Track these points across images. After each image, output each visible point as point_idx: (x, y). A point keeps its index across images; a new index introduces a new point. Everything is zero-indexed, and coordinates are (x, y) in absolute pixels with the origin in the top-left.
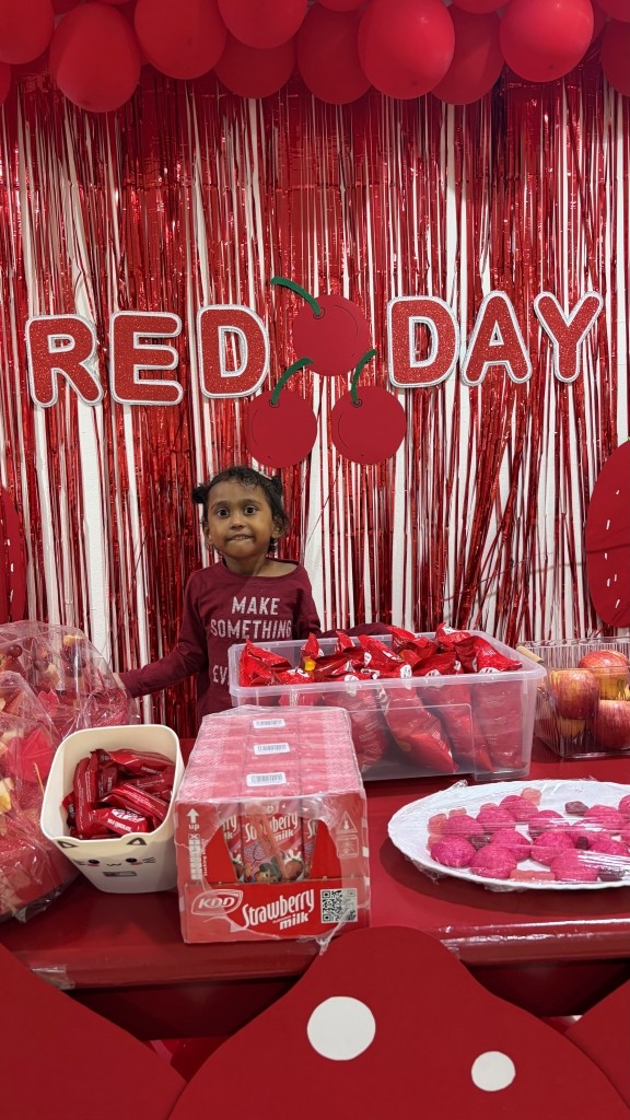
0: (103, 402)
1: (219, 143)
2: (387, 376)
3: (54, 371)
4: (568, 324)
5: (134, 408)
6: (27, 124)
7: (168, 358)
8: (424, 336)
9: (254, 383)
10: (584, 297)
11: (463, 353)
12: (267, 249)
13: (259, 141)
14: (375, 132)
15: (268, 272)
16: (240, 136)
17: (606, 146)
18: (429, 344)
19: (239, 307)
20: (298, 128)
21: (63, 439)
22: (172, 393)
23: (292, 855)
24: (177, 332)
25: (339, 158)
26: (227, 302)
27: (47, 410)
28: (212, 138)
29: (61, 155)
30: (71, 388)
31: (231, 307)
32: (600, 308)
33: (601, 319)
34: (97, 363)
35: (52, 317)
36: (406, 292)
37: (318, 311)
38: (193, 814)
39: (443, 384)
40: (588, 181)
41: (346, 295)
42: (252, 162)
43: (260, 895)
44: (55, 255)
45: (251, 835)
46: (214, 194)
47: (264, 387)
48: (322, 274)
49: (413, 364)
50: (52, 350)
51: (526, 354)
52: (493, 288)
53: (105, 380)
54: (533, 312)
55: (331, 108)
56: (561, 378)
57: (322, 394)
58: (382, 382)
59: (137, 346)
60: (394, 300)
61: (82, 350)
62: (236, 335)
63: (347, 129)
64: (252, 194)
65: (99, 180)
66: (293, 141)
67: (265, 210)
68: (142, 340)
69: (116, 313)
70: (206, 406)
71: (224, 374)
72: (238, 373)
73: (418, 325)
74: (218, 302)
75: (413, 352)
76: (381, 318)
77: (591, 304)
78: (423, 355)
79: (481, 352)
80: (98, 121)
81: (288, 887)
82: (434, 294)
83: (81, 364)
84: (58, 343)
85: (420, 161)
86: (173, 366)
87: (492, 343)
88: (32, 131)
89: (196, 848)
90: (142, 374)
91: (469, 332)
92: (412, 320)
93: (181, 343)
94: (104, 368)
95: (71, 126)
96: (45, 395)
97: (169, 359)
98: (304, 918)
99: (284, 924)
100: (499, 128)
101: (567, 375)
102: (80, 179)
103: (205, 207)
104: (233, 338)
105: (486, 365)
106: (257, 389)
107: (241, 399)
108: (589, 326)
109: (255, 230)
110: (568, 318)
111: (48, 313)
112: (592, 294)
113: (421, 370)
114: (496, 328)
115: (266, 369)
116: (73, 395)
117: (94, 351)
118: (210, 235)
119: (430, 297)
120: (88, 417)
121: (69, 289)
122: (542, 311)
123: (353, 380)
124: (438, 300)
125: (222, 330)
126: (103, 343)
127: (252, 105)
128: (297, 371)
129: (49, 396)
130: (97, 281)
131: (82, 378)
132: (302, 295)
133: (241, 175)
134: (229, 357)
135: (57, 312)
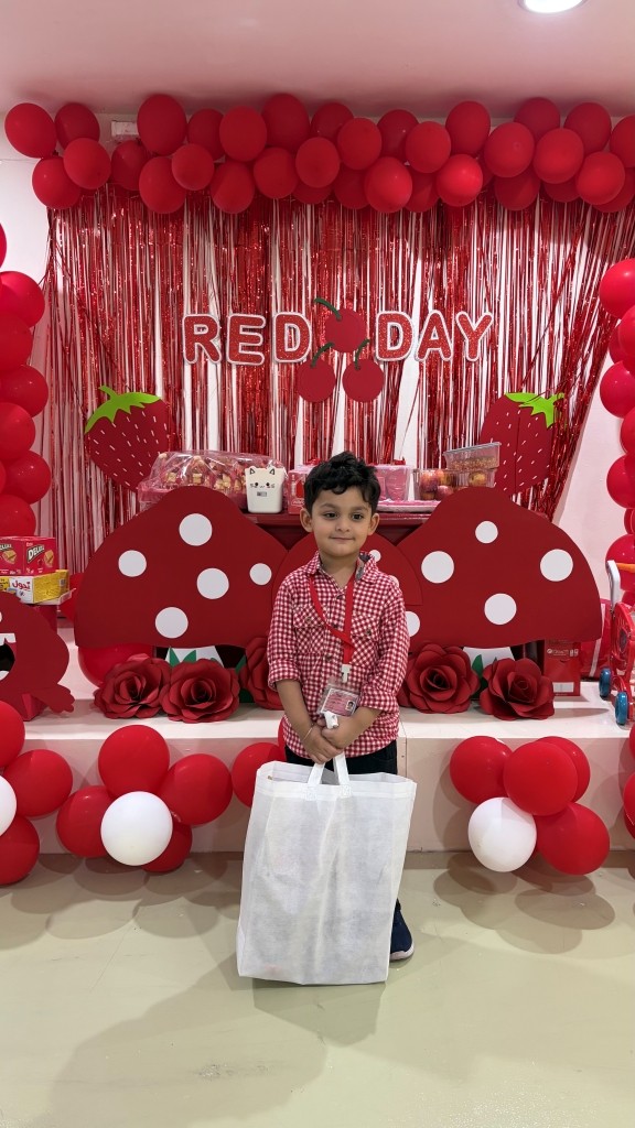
0: (222, 362)
1: (290, 227)
2: (375, 354)
3: (197, 345)
4: (474, 329)
5: (238, 367)
6: (190, 213)
7: (257, 339)
8: (396, 332)
9: (303, 355)
10: (484, 314)
11: (416, 344)
12: (313, 283)
13: (311, 224)
14: (374, 224)
15: (313, 295)
16: (302, 223)
18: (398, 337)
19: (297, 314)
20: (333, 219)
21: (199, 380)
22: (258, 359)
24: (263, 326)
25: (353, 235)
26: (290, 311)
27: (192, 365)
28: (286, 220)
29: (206, 230)
30: (205, 354)
31: (292, 313)
32: (492, 322)
33: (493, 327)
34: (219, 342)
35: (197, 315)
36: (386, 309)
37: (339, 317)
39: (403, 360)
40: (488, 253)
41: (355, 309)
42: (307, 235)
44: (199, 282)
46: (287, 252)
47: (308, 357)
48: (342, 297)
49: (389, 348)
50: (196, 333)
51: (451, 346)
52: (435, 307)
53: (223, 350)
54: (456, 325)
55: (351, 211)
56: (470, 359)
57: (341, 362)
58: (372, 357)
60: (380, 313)
61: (211, 334)
62: (294, 329)
63: (359, 221)
64: (307, 253)
65: (225, 243)
66: (331, 223)
67: (313, 261)
68: (244, 330)
69: (230, 315)
70: (276, 366)
71: (287, 349)
72: (294, 349)
73: (393, 327)
74: (286, 310)
75: (389, 341)
76: (373, 321)
77: (487, 319)
78: (395, 343)
79: (426, 344)
80: (226, 216)
82: (402, 310)
83: (211, 341)
84: (199, 329)
86: (260, 344)
87: (432, 338)
88: (192, 216)
90: (244, 348)
91: (420, 331)
92: (390, 324)
93: (266, 332)
94: (223, 342)
95: (212, 214)
96: (191, 357)
100: (440, 221)
101: (473, 357)
102: (216, 242)
103: (281, 259)
104: (292, 330)
105: (429, 350)
106: (304, 359)
107: (295, 363)
108: (486, 331)
109: (307, 272)
110: (475, 326)
111: (194, 313)
112: (488, 313)
113: (393, 352)
114: (435, 329)
115: (310, 347)
116: (206, 357)
117: (218, 335)
118: (283, 274)
119: (400, 312)
120: (213, 370)
121: (206, 301)
122: (461, 322)
123: (357, 356)
124: (404, 314)
125: (287, 325)
126: (223, 331)
127: (309, 207)
128: (326, 350)
129: (193, 358)
130: (222, 296)
131: (211, 349)
132: (331, 308)
133: (301, 241)
134: (290, 341)
135: (199, 313)
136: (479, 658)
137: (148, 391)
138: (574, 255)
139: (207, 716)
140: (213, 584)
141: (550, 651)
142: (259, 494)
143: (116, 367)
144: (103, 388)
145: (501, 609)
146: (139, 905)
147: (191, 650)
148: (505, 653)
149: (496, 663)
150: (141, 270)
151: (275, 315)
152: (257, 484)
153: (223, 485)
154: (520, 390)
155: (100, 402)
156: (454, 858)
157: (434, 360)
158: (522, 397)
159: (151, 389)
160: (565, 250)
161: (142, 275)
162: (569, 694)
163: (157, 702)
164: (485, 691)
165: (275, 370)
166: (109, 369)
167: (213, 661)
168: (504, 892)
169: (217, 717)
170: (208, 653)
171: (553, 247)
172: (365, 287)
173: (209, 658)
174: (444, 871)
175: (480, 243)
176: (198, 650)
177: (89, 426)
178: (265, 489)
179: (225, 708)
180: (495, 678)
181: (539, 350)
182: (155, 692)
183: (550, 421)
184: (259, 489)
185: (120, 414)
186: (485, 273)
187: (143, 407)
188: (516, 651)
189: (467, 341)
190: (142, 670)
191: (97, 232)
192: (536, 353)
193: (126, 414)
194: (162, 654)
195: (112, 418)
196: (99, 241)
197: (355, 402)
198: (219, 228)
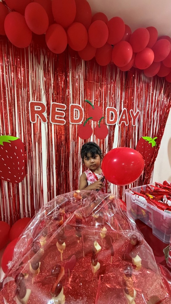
0: (48, 123)
1: (76, 69)
4: (135, 115)
5: (55, 125)
6: (31, 54)
8: (112, 115)
9: (80, 121)
11: (118, 120)
12: (84, 93)
13: (84, 70)
14: (106, 73)
15: (84, 98)
16: (80, 68)
18: (113, 117)
19: (79, 105)
21: (37, 130)
22: (63, 122)
24: (65, 109)
25: (99, 77)
26: (76, 103)
27: (34, 124)
29: (40, 64)
30: (40, 119)
31: (76, 105)
32: (139, 114)
33: (139, 116)
34: (47, 113)
36: (109, 106)
37: (94, 108)
39: (115, 125)
41: (99, 105)
42: (82, 74)
44: (37, 87)
46: (74, 80)
47: (82, 122)
49: (110, 120)
50: (36, 110)
51: (128, 121)
52: (124, 107)
53: (48, 118)
56: (133, 125)
57: (94, 125)
58: (104, 123)
59: (56, 111)
60: (107, 108)
61: (43, 111)
62: (77, 111)
65: (49, 71)
68: (58, 110)
69: (52, 103)
70: (70, 125)
71: (75, 119)
72: (77, 119)
73: (111, 113)
74: (74, 103)
75: (110, 118)
76: (105, 110)
77: (138, 112)
78: (112, 119)
79: (121, 120)
83: (43, 114)
84: (37, 108)
86: (64, 116)
87: (123, 118)
90: (58, 117)
91: (119, 115)
92: (110, 112)
93: (67, 111)
95: (42, 57)
96: (33, 120)
97: (63, 114)
102: (44, 70)
103: (72, 82)
105: (122, 122)
106: (81, 123)
107: (78, 125)
108: (137, 117)
109: (82, 89)
111: (35, 101)
113: (112, 122)
114: (124, 115)
115: (83, 118)
116: (40, 121)
117: (46, 111)
118: (73, 88)
119: (113, 108)
120: (44, 126)
121: (40, 95)
122: (131, 113)
123: (99, 123)
125: (74, 109)
126: (48, 110)
127: (83, 61)
128: (89, 120)
129: (35, 120)
130: (47, 95)
131: (43, 117)
132: (91, 104)
134: (76, 115)
135: (37, 101)
137: (12, 135)
151: (70, 105)
154: (145, 136)
157: (123, 125)
159: (13, 134)
160: (158, 92)
171: (155, 91)
172: (102, 98)
181: (150, 125)
183: (153, 146)
187: (10, 142)
189: (133, 119)
193: (2, 146)
197: (98, 139)
198: (45, 64)
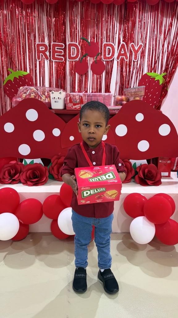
0: (49, 60)
1: (73, 10)
2: (102, 58)
3: (41, 54)
4: (136, 49)
5: (55, 62)
6: (37, 5)
7: (62, 52)
8: (109, 50)
9: (77, 58)
10: (140, 44)
11: (116, 54)
12: (81, 32)
13: (80, 10)
14: (102, 9)
15: (81, 36)
16: (77, 9)
17: (146, 14)
18: (110, 52)
19: (76, 43)
20: (88, 7)
21: (42, 66)
22: (62, 59)
23: (78, 101)
24: (63, 47)
25: (95, 14)
26: (73, 42)
27: (39, 61)
28: (71, 8)
29: (43, 11)
30: (44, 57)
31: (74, 43)
32: (143, 46)
34: (49, 53)
35: (41, 43)
36: (106, 42)
37: (90, 45)
38: (68, 95)
40: (142, 21)
41: (95, 42)
42: (79, 14)
43: (75, 105)
44: (41, 31)
45: (74, 98)
46: (72, 20)
47: (79, 59)
48: (91, 37)
49: (107, 56)
50: (41, 50)
51: (128, 56)
52: (123, 41)
53: (50, 56)
54: (130, 48)
55: (94, 4)
56: (134, 60)
57: (90, 61)
58: (101, 59)
59: (56, 50)
60: (104, 43)
61: (46, 50)
63: (97, 9)
64: (79, 20)
65: (50, 16)
66: (87, 10)
67: (81, 24)
68: (57, 49)
69: (52, 43)
71: (72, 56)
72: (74, 56)
73: (108, 48)
74: (71, 42)
75: (107, 53)
76: (101, 46)
78: (109, 54)
79: (120, 54)
80: (50, 5)
81: (78, 104)
82: (112, 42)
83: (46, 53)
84: (41, 49)
85: (111, 15)
86: (63, 54)
87: (122, 53)
89: (68, 98)
90: (57, 55)
91: (118, 50)
92: (107, 47)
94: (50, 53)
95: (45, 5)
96: (39, 58)
98: (79, 107)
99: (77, 108)
100: (126, 9)
101: (135, 60)
102: (47, 16)
103: (70, 22)
104: (74, 49)
105: (120, 57)
106: (78, 59)
107: (75, 61)
108: (140, 50)
109: (79, 28)
110: (136, 48)
111: (40, 42)
112: (141, 44)
113: (108, 57)
114: (123, 49)
115: (80, 55)
116: (44, 59)
117: (48, 50)
118: (70, 29)
119: (111, 43)
120: (47, 63)
121: (44, 37)
122: (132, 47)
123: (96, 58)
124: (112, 44)
125: (72, 47)
126: (50, 49)
127: (79, 3)
128: (85, 56)
129: (40, 59)
130: (49, 37)
131: (46, 56)
132: (87, 41)
133: (77, 16)
134: (73, 53)
135: (41, 42)
136: (135, 163)
137: (24, 71)
138: (172, 22)
139: (36, 184)
140: (39, 136)
141: (160, 161)
142: (55, 102)
143: (13, 63)
144: (9, 69)
145: (143, 146)
146: (7, 254)
147: (32, 160)
148: (145, 162)
149: (141, 165)
150: (21, 26)
151: (67, 44)
152: (54, 98)
153: (43, 99)
154: (151, 72)
155: (8, 74)
156: (124, 236)
157: (122, 60)
158: (152, 74)
159: (25, 70)
160: (169, 20)
161: (21, 28)
162: (166, 176)
163: (18, 178)
164: (137, 176)
165: (68, 63)
166: (11, 63)
167: (40, 164)
168: (142, 250)
169: (40, 184)
170: (38, 161)
171: (165, 19)
172: (99, 34)
173: (39, 163)
174: (121, 241)
175: (139, 18)
176: (35, 160)
177: (5, 83)
178: (58, 100)
179: (43, 181)
180: (141, 171)
181: (158, 58)
182: (18, 174)
183: (161, 83)
184: (55, 100)
185: (15, 78)
186: (141, 28)
187: (23, 76)
188: (148, 161)
190: (14, 167)
191: (5, 12)
192: (157, 59)
193: (18, 79)
194: (22, 161)
195: (12, 80)
196: (6, 16)
197: (95, 75)
198: (48, 11)
